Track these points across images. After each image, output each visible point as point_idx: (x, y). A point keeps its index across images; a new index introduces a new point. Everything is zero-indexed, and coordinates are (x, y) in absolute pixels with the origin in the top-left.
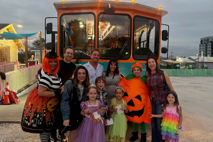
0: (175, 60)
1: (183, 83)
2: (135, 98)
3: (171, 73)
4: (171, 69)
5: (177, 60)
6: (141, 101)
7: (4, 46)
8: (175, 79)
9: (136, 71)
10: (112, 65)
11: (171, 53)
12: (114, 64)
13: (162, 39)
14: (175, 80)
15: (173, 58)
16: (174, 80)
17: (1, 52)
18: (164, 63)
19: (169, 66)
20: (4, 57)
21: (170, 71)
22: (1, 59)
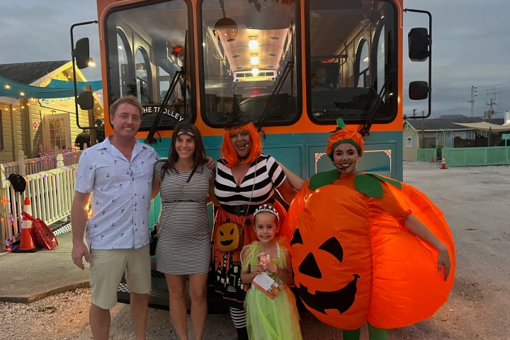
0: (501, 121)
2: (320, 248)
3: (486, 158)
4: (486, 148)
5: (508, 122)
6: (340, 259)
7: (58, 112)
8: (496, 173)
9: (345, 157)
10: (180, 140)
11: (491, 105)
12: (185, 138)
13: (410, 56)
14: (496, 176)
15: (494, 117)
16: (492, 176)
17: (51, 126)
18: (469, 131)
19: (480, 140)
20: (59, 138)
21: (483, 152)
22: (52, 142)
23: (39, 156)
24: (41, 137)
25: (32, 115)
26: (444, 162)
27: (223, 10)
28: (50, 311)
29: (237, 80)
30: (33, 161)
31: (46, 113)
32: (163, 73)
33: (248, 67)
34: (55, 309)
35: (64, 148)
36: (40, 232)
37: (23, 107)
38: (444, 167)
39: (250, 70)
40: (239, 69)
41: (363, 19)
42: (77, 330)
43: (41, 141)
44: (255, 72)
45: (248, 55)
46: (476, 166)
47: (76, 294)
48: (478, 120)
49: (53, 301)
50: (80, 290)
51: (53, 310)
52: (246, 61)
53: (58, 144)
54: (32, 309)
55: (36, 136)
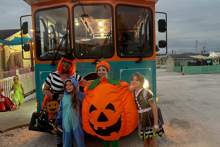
0: (208, 55)
1: (212, 82)
3: (201, 70)
4: (201, 66)
5: (211, 55)
6: (114, 111)
7: (17, 51)
8: (204, 77)
13: (159, 30)
16: (202, 78)
17: (15, 57)
18: (194, 59)
19: (199, 63)
20: (18, 62)
21: (200, 68)
22: (15, 64)
23: (9, 70)
24: (10, 62)
25: (6, 53)
26: (183, 72)
27: (84, 11)
28: (11, 136)
29: (95, 38)
30: (6, 72)
31: (12, 51)
32: (61, 35)
33: (99, 32)
34: (13, 135)
35: (20, 67)
36: (8, 103)
37: (2, 49)
38: (183, 74)
39: (100, 34)
40: (95, 33)
41: (140, 15)
42: (22, 143)
43: (10, 64)
44: (102, 35)
45: (98, 28)
46: (196, 74)
47: (23, 129)
48: (198, 54)
49: (13, 132)
50: (24, 127)
51: (12, 135)
52: (98, 30)
53: (18, 65)
54: (3, 135)
55: (8, 61)
